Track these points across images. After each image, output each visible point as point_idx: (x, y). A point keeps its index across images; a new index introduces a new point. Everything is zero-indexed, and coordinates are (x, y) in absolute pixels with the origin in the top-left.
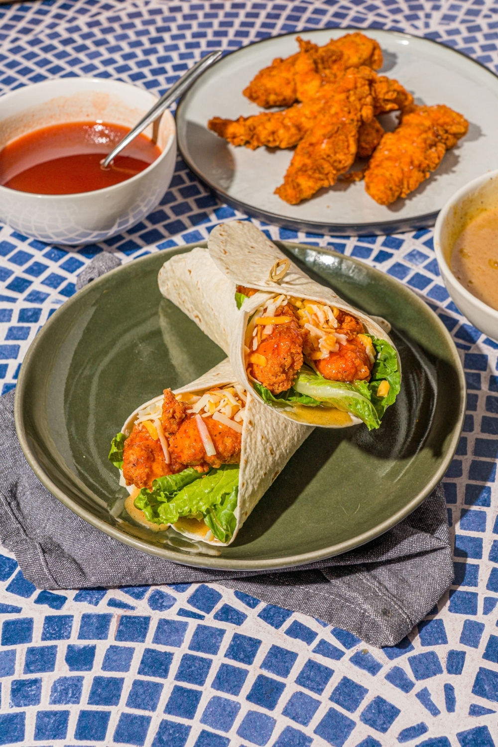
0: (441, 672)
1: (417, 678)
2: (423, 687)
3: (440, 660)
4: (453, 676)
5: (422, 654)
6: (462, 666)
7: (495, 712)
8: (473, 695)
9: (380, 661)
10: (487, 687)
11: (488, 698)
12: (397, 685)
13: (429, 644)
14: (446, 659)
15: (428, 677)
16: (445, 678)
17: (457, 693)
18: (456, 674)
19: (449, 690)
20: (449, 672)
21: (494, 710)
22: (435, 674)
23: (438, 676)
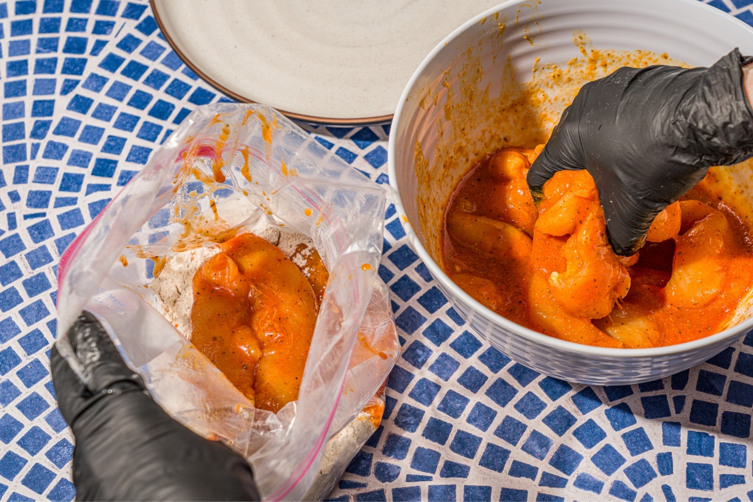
0: (655, 475)
1: (637, 486)
2: (644, 494)
3: (651, 465)
4: (667, 476)
5: (635, 464)
6: (672, 466)
7: (711, 499)
8: (688, 489)
9: (600, 479)
10: (697, 479)
11: (702, 489)
12: (621, 498)
13: (638, 453)
14: (656, 463)
15: (646, 483)
16: (660, 480)
17: (675, 491)
18: (669, 474)
19: (666, 489)
20: (663, 474)
21: (709, 498)
22: (651, 479)
23: (654, 480)
